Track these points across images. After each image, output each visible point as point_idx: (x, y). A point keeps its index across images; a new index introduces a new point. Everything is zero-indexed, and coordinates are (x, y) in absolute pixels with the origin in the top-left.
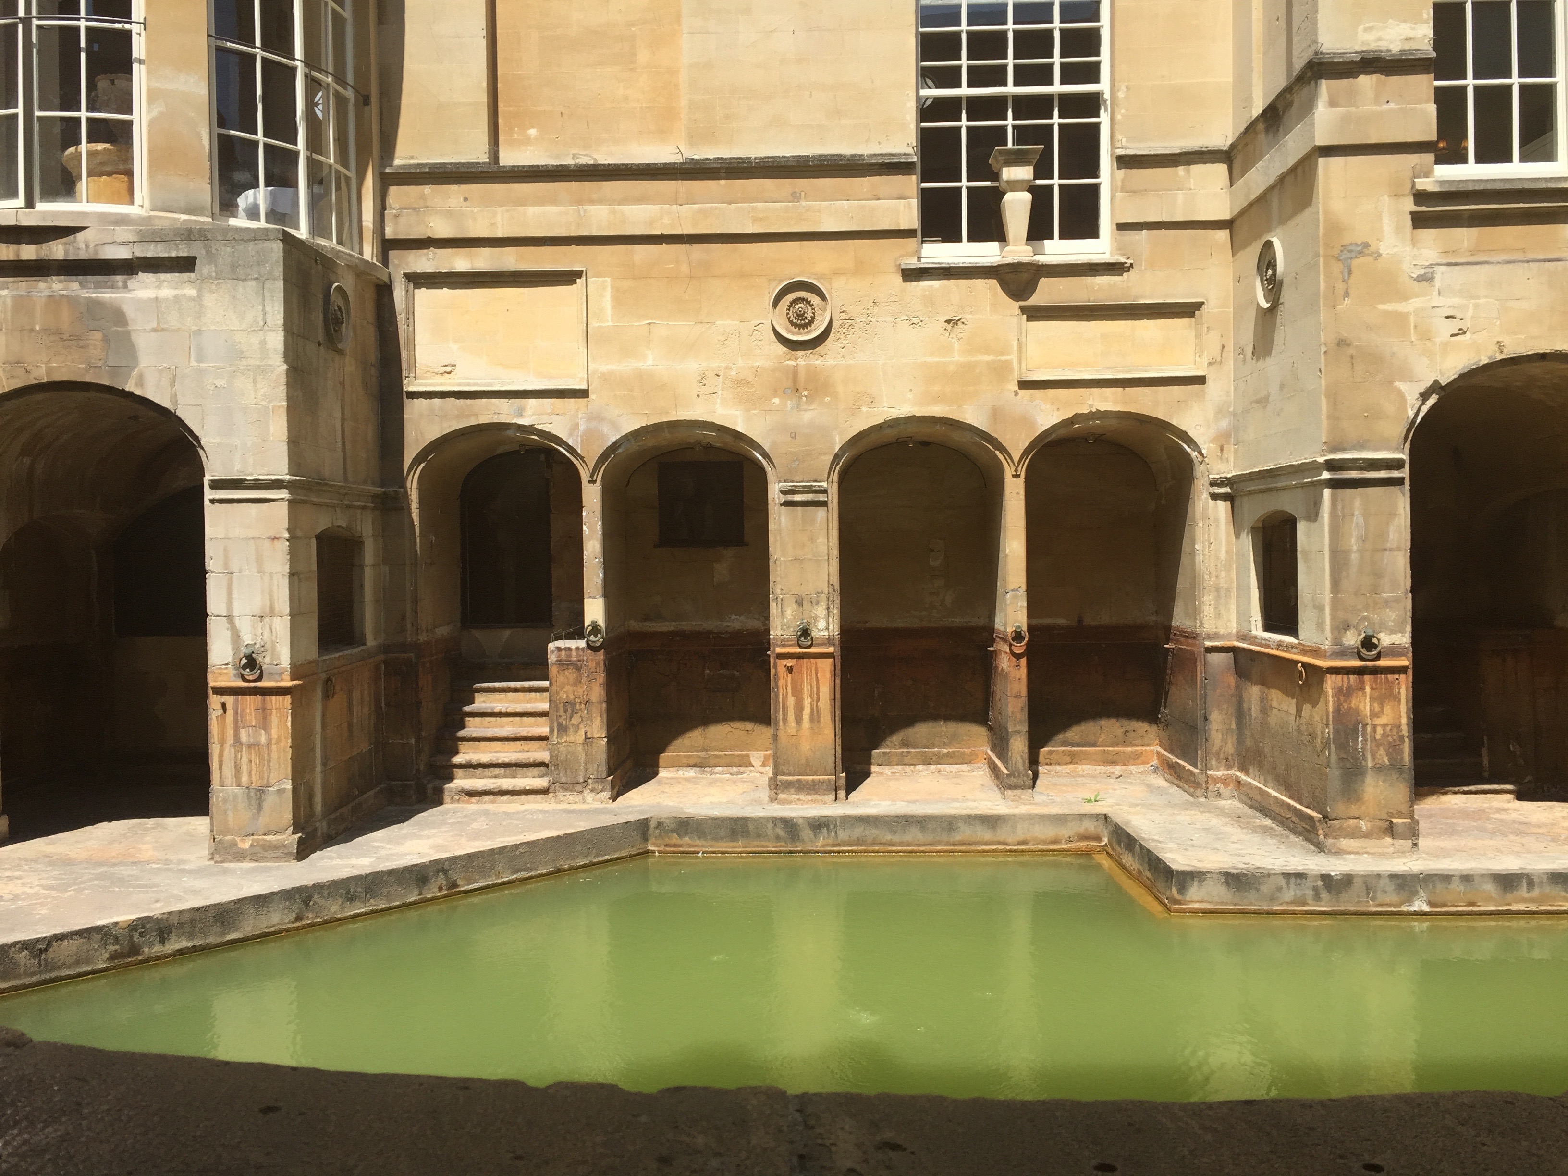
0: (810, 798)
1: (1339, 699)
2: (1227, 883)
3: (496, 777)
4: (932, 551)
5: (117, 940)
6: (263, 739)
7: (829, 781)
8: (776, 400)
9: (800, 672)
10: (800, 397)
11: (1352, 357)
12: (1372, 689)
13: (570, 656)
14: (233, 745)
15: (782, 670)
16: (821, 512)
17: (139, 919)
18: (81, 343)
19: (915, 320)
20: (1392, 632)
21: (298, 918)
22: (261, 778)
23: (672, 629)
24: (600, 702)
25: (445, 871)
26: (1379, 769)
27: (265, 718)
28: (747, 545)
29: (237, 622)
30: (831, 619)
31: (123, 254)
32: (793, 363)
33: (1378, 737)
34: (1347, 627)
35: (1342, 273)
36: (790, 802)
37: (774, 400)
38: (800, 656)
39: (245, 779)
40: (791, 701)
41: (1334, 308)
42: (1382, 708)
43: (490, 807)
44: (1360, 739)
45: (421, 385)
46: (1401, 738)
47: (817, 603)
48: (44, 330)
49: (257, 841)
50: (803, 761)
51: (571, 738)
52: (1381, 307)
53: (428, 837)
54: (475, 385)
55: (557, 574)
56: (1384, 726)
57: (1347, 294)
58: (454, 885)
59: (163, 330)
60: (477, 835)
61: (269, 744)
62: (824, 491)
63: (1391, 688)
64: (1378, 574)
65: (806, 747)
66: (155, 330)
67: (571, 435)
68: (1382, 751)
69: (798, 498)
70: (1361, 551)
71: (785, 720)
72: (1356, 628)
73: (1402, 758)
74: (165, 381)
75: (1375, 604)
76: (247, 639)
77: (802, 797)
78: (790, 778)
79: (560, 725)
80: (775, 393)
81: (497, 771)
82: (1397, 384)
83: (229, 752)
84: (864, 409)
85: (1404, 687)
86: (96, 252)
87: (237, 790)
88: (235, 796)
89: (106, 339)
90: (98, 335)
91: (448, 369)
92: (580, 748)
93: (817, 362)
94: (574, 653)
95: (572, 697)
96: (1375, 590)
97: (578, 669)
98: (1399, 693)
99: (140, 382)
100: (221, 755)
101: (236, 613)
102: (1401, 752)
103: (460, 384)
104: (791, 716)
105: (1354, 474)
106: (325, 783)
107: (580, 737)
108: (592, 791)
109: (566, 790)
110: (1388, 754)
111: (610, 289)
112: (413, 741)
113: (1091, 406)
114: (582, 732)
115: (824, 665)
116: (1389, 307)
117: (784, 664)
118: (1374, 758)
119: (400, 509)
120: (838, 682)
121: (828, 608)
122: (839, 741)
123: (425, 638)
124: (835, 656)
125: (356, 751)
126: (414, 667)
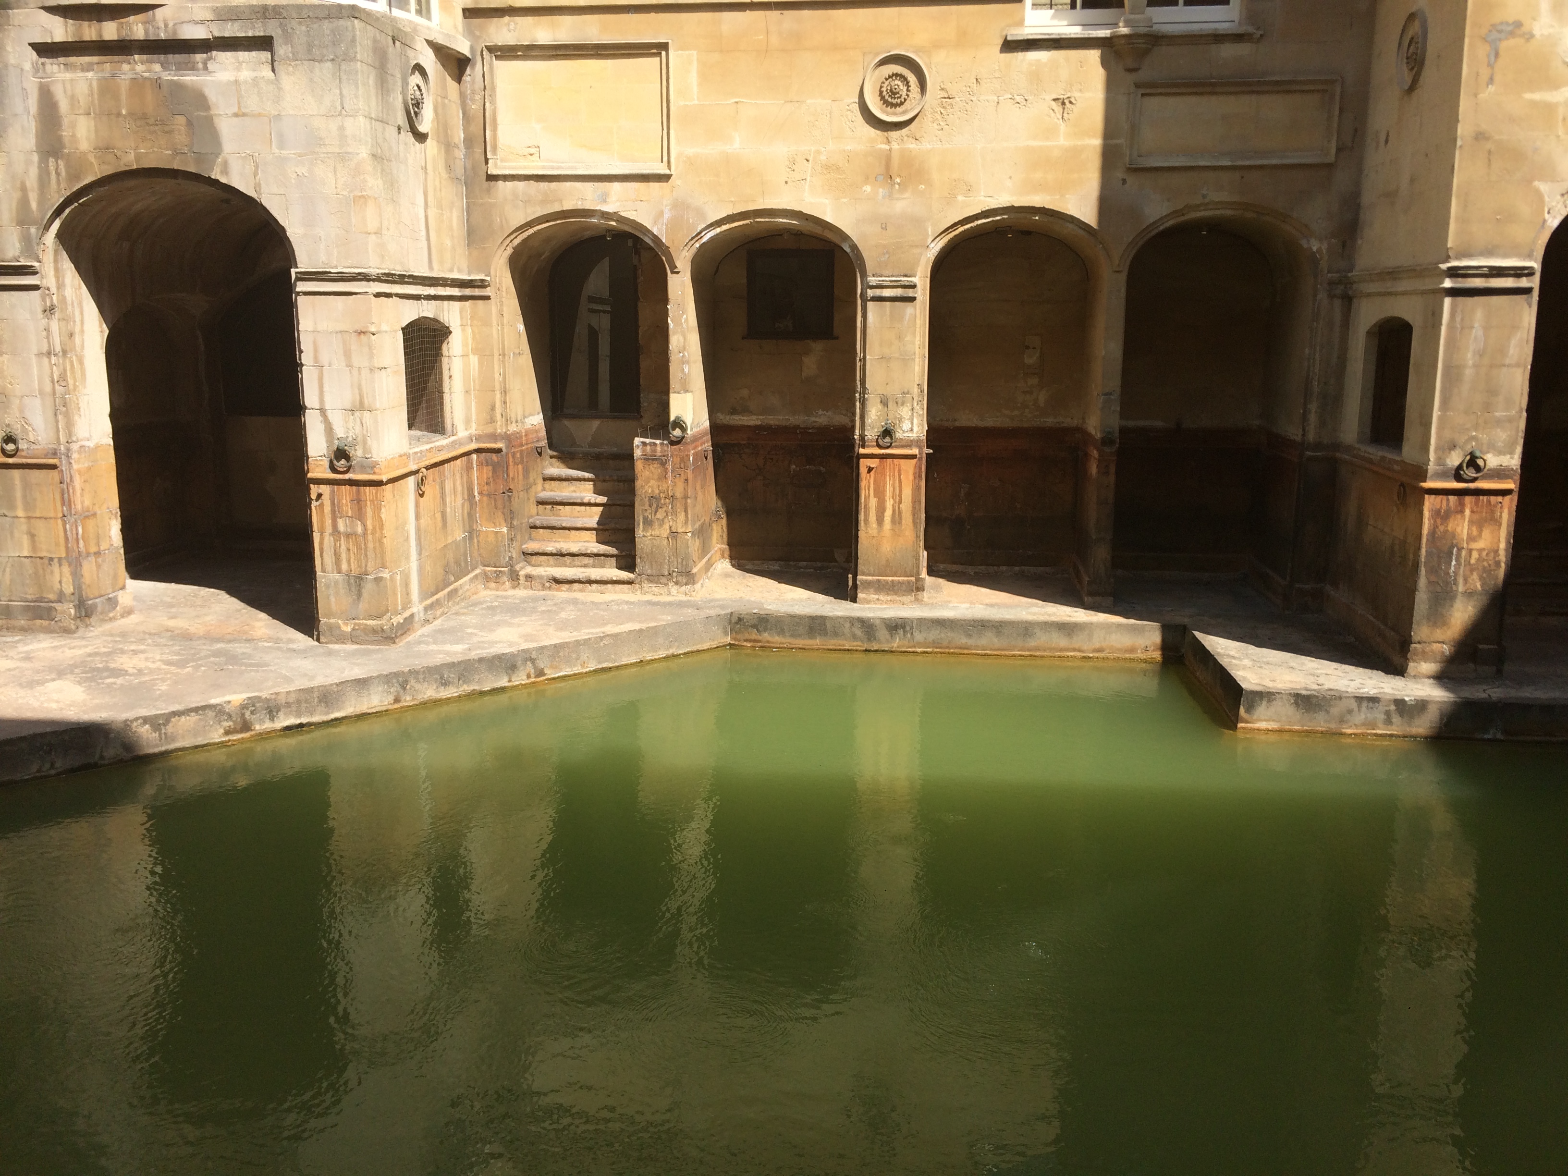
0: (889, 598)
1: (1435, 521)
2: (1296, 704)
3: (585, 566)
4: (1028, 347)
5: (230, 716)
6: (359, 529)
7: (909, 582)
8: (868, 188)
9: (883, 474)
10: (893, 185)
11: (1490, 152)
12: (1472, 512)
13: (655, 451)
14: (332, 534)
15: (863, 470)
16: (909, 309)
17: (249, 698)
18: (166, 129)
19: (1018, 99)
20: (1500, 453)
21: (397, 700)
22: (360, 566)
23: (758, 423)
24: (685, 498)
25: (533, 661)
26: (1470, 594)
27: (360, 509)
28: (837, 338)
29: (329, 414)
30: (915, 421)
31: (199, 33)
32: (887, 147)
33: (1473, 561)
34: (1453, 447)
35: (1488, 56)
36: (868, 602)
37: (864, 188)
38: (884, 457)
39: (344, 567)
40: (873, 502)
41: (1476, 95)
42: (1480, 532)
43: (579, 595)
44: (1454, 563)
45: (505, 168)
46: (1497, 563)
47: (903, 404)
48: (131, 114)
49: (359, 625)
50: (884, 562)
51: (656, 532)
52: (1528, 96)
53: (519, 625)
54: (558, 168)
55: (645, 364)
56: (1480, 551)
57: (1491, 80)
58: (541, 673)
59: (244, 115)
60: (563, 626)
61: (365, 534)
62: (914, 286)
63: (1493, 512)
64: (1492, 392)
65: (886, 547)
66: (236, 115)
67: (655, 223)
68: (1475, 576)
69: (887, 293)
70: (1475, 366)
71: (866, 521)
72: (1462, 448)
73: (1496, 584)
74: (249, 169)
75: (1486, 422)
76: (340, 432)
77: (881, 597)
78: (870, 578)
79: (645, 519)
80: (867, 180)
81: (586, 560)
82: (1536, 183)
83: (328, 540)
84: (960, 198)
85: (1507, 510)
86: (175, 32)
87: (337, 576)
88: (336, 583)
89: (190, 123)
90: (181, 120)
91: (532, 151)
92: (665, 542)
93: (912, 146)
94: (659, 448)
95: (657, 491)
96: (1488, 407)
97: (663, 464)
98: (1501, 516)
99: (225, 171)
100: (321, 543)
101: (328, 406)
102: (1497, 577)
103: (544, 168)
104: (873, 517)
105: (1478, 283)
106: (421, 569)
107: (665, 532)
108: (677, 583)
109: (651, 582)
110: (1481, 578)
111: (695, 63)
112: (505, 530)
113: (1204, 196)
114: (667, 526)
115: (909, 467)
116: (1537, 96)
117: (864, 463)
118: (1466, 580)
119: (487, 298)
120: (923, 483)
121: (913, 409)
122: (922, 543)
123: (515, 428)
124: (918, 458)
125: (449, 540)
126: (504, 457)
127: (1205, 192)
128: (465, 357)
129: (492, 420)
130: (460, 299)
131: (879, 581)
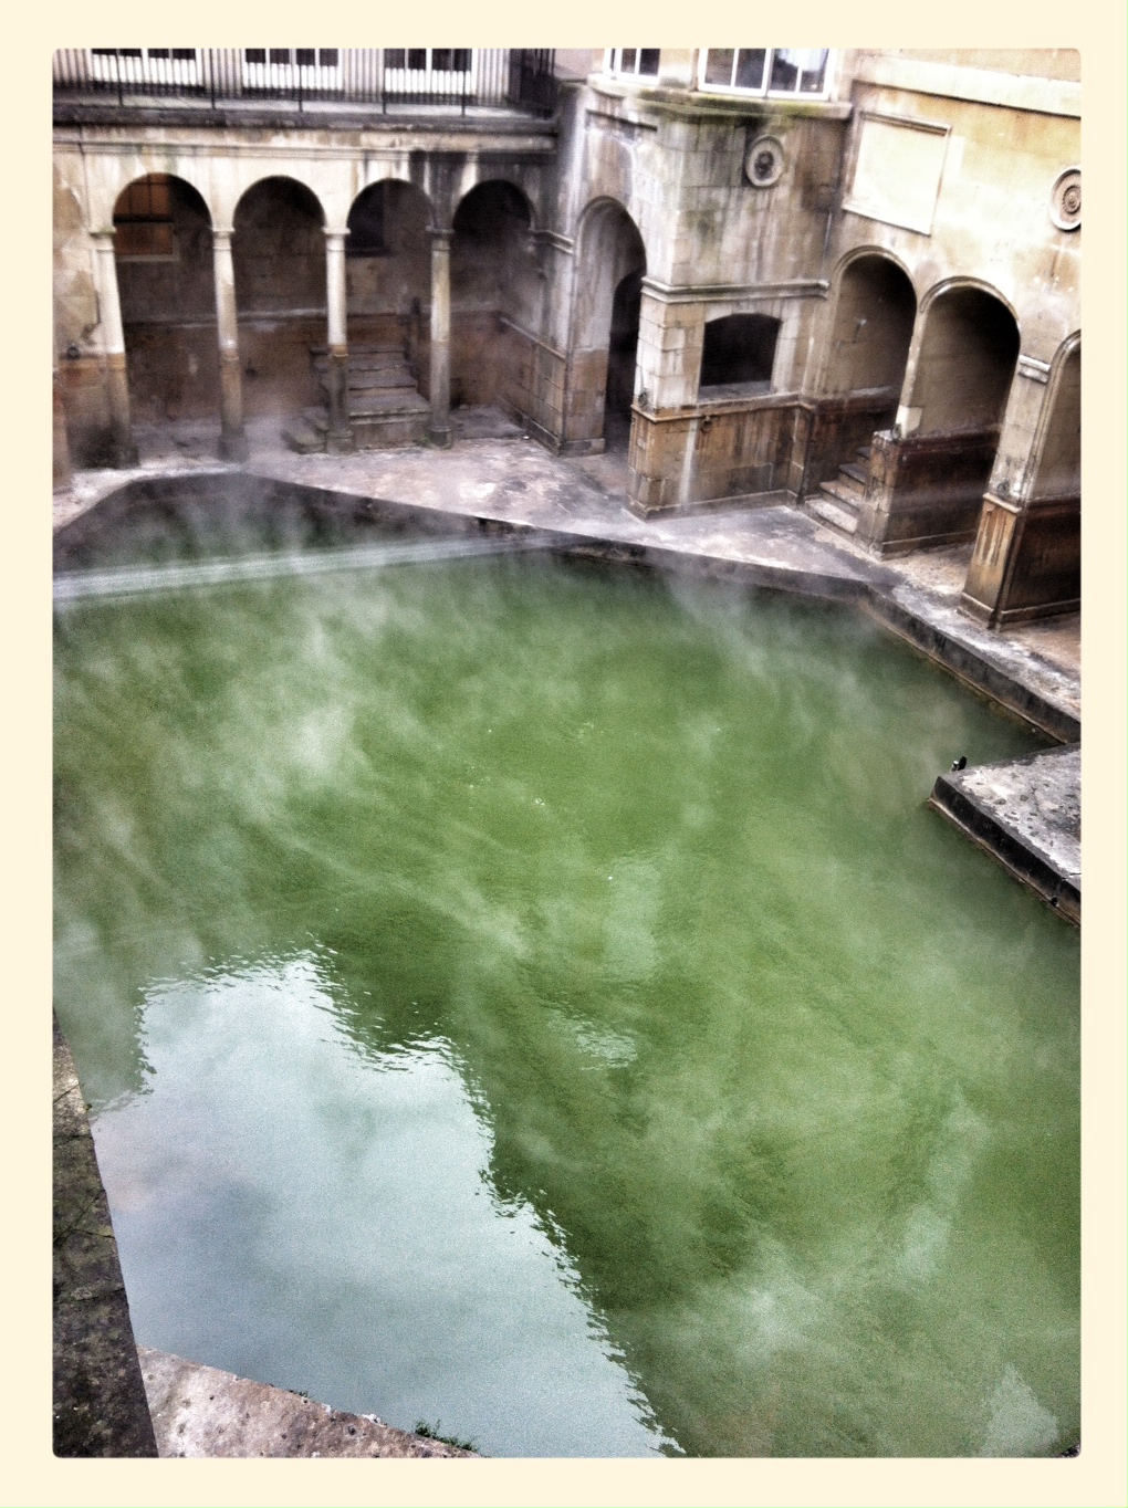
0: (975, 618)
6: (644, 447)
7: (989, 612)
8: (1037, 279)
9: (995, 520)
10: (1053, 281)
13: (882, 444)
14: (635, 445)
16: (1040, 392)
18: (617, 175)
24: (891, 486)
27: (645, 435)
30: (1026, 485)
31: (635, 118)
32: (1056, 248)
38: (998, 507)
40: (984, 538)
45: (851, 205)
47: (1019, 468)
50: (980, 589)
51: (871, 505)
54: (876, 213)
62: (1047, 373)
65: (984, 578)
69: (1030, 372)
71: (978, 552)
76: (646, 385)
77: (969, 614)
78: (973, 599)
79: (869, 493)
80: (1037, 274)
81: (848, 507)
86: (627, 115)
87: (634, 470)
88: (633, 474)
89: (625, 174)
90: (623, 171)
91: (870, 194)
92: (874, 514)
93: (1073, 252)
94: (885, 444)
97: (886, 457)
99: (631, 207)
100: (632, 448)
101: (644, 367)
103: (869, 211)
106: (695, 481)
107: (877, 506)
108: (874, 546)
109: (863, 539)
111: (962, 148)
112: (802, 468)
114: (877, 503)
115: (1011, 522)
117: (987, 508)
119: (825, 299)
120: (1019, 538)
121: (1025, 475)
122: (1007, 586)
123: (830, 397)
124: (1019, 517)
125: (742, 465)
126: (813, 416)
128: (801, 340)
129: (811, 388)
130: (802, 297)
131: (971, 602)
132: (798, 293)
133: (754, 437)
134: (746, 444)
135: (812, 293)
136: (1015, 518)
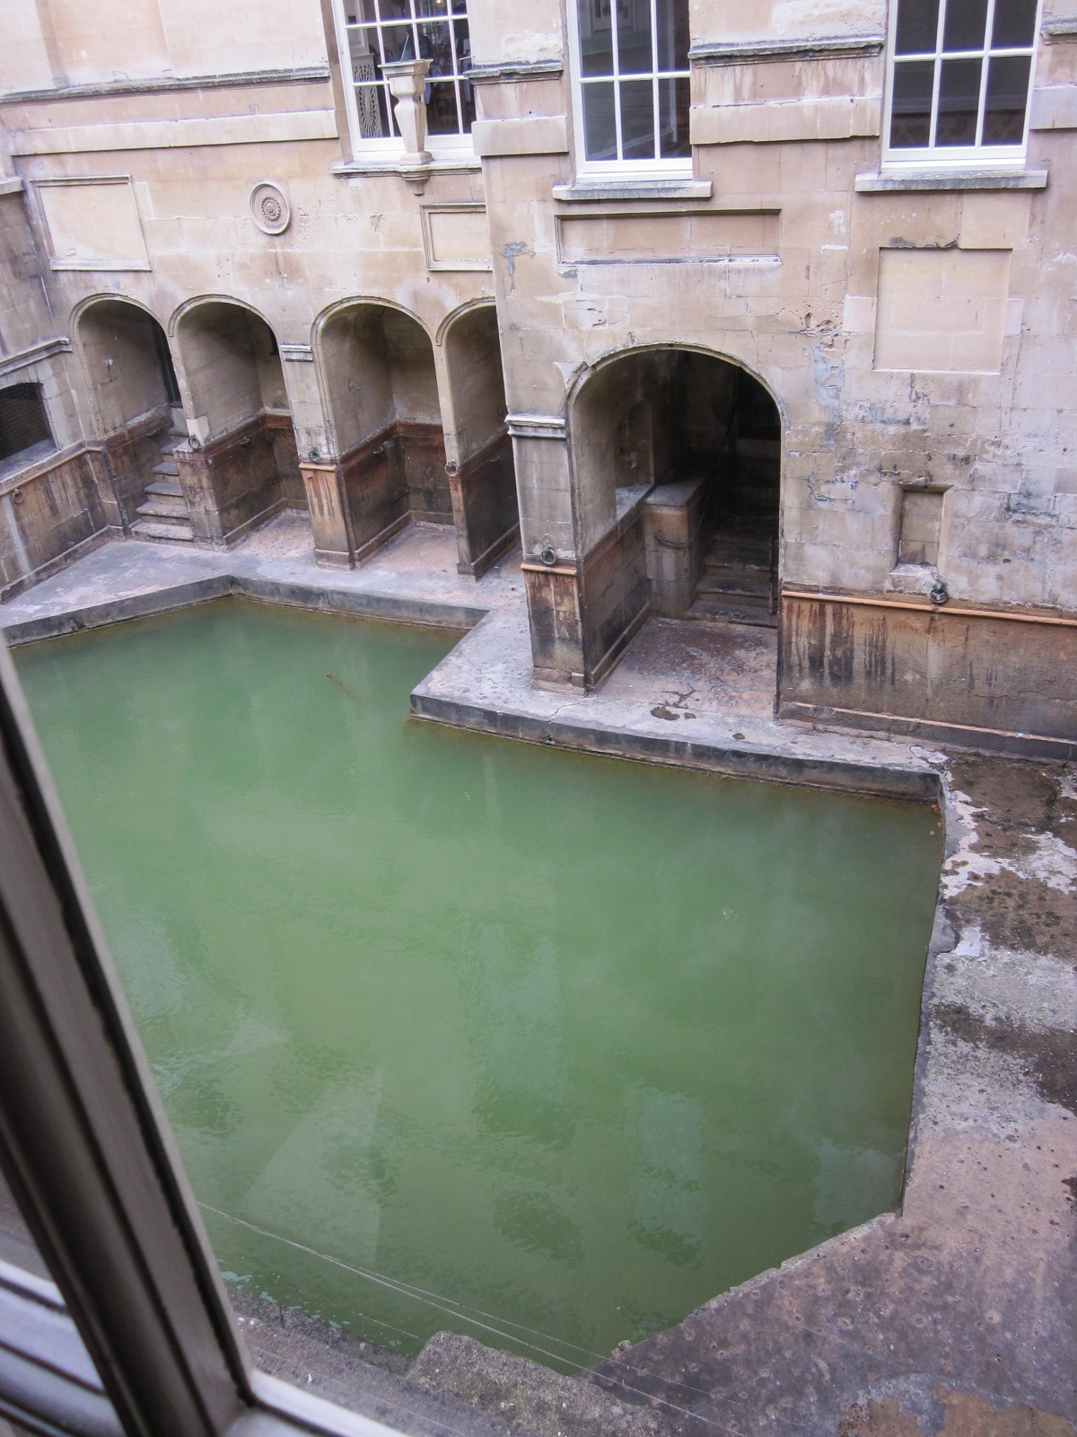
0: (336, 565)
7: (345, 556)
8: (268, 281)
9: (317, 482)
10: (283, 279)
11: (522, 338)
12: (555, 586)
13: (185, 457)
15: (305, 479)
16: (311, 369)
20: (566, 549)
24: (209, 488)
26: (563, 640)
30: (331, 446)
32: (273, 250)
33: (561, 619)
34: (536, 542)
35: (509, 267)
36: (324, 567)
37: (266, 281)
38: (315, 471)
40: (315, 500)
41: (505, 296)
42: (562, 600)
43: (161, 549)
45: (58, 265)
46: (576, 622)
47: (320, 435)
50: (329, 541)
51: (198, 510)
52: (539, 298)
54: (88, 265)
56: (565, 612)
57: (513, 287)
62: (313, 352)
63: (567, 589)
64: (553, 507)
65: (329, 531)
68: (564, 628)
69: (295, 356)
70: (539, 488)
71: (314, 513)
72: (541, 544)
73: (577, 635)
75: (553, 527)
77: (330, 565)
78: (325, 552)
79: (190, 501)
80: (266, 275)
82: (555, 363)
84: (326, 289)
85: (574, 588)
91: (73, 252)
92: (204, 517)
93: (290, 250)
94: (187, 455)
95: (192, 483)
96: (552, 517)
97: (192, 465)
98: (573, 592)
102: (577, 631)
103: (80, 264)
104: (316, 511)
105: (530, 433)
106: (29, 550)
107: (204, 510)
108: (217, 544)
109: (203, 541)
110: (568, 631)
111: (148, 190)
112: (116, 503)
113: (483, 292)
114: (203, 506)
115: (332, 479)
116: (545, 299)
117: (306, 475)
118: (559, 632)
119: (71, 352)
120: (344, 489)
121: (327, 439)
122: (351, 529)
123: (112, 434)
124: (337, 472)
125: (63, 520)
126: (105, 456)
127: (483, 289)
128: (64, 393)
129: (92, 432)
130: (49, 357)
131: (327, 554)
132: (44, 355)
133: (63, 492)
134: (58, 502)
135: (55, 351)
136: (334, 475)
